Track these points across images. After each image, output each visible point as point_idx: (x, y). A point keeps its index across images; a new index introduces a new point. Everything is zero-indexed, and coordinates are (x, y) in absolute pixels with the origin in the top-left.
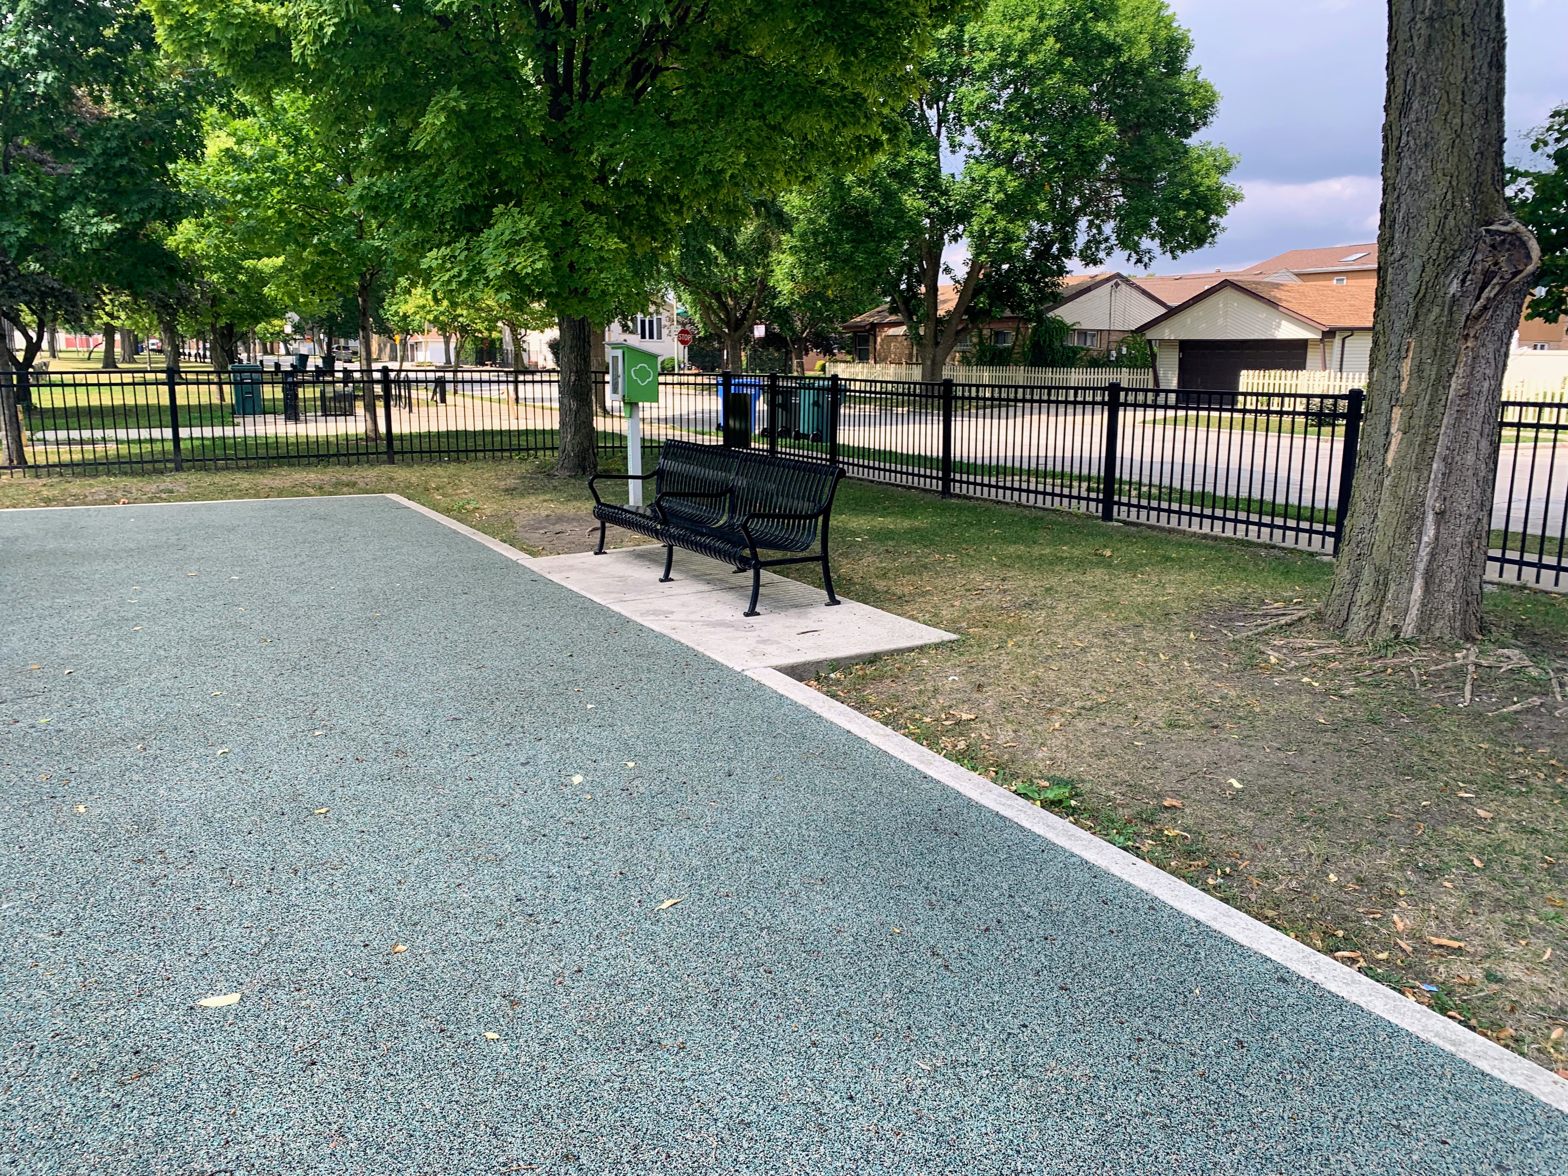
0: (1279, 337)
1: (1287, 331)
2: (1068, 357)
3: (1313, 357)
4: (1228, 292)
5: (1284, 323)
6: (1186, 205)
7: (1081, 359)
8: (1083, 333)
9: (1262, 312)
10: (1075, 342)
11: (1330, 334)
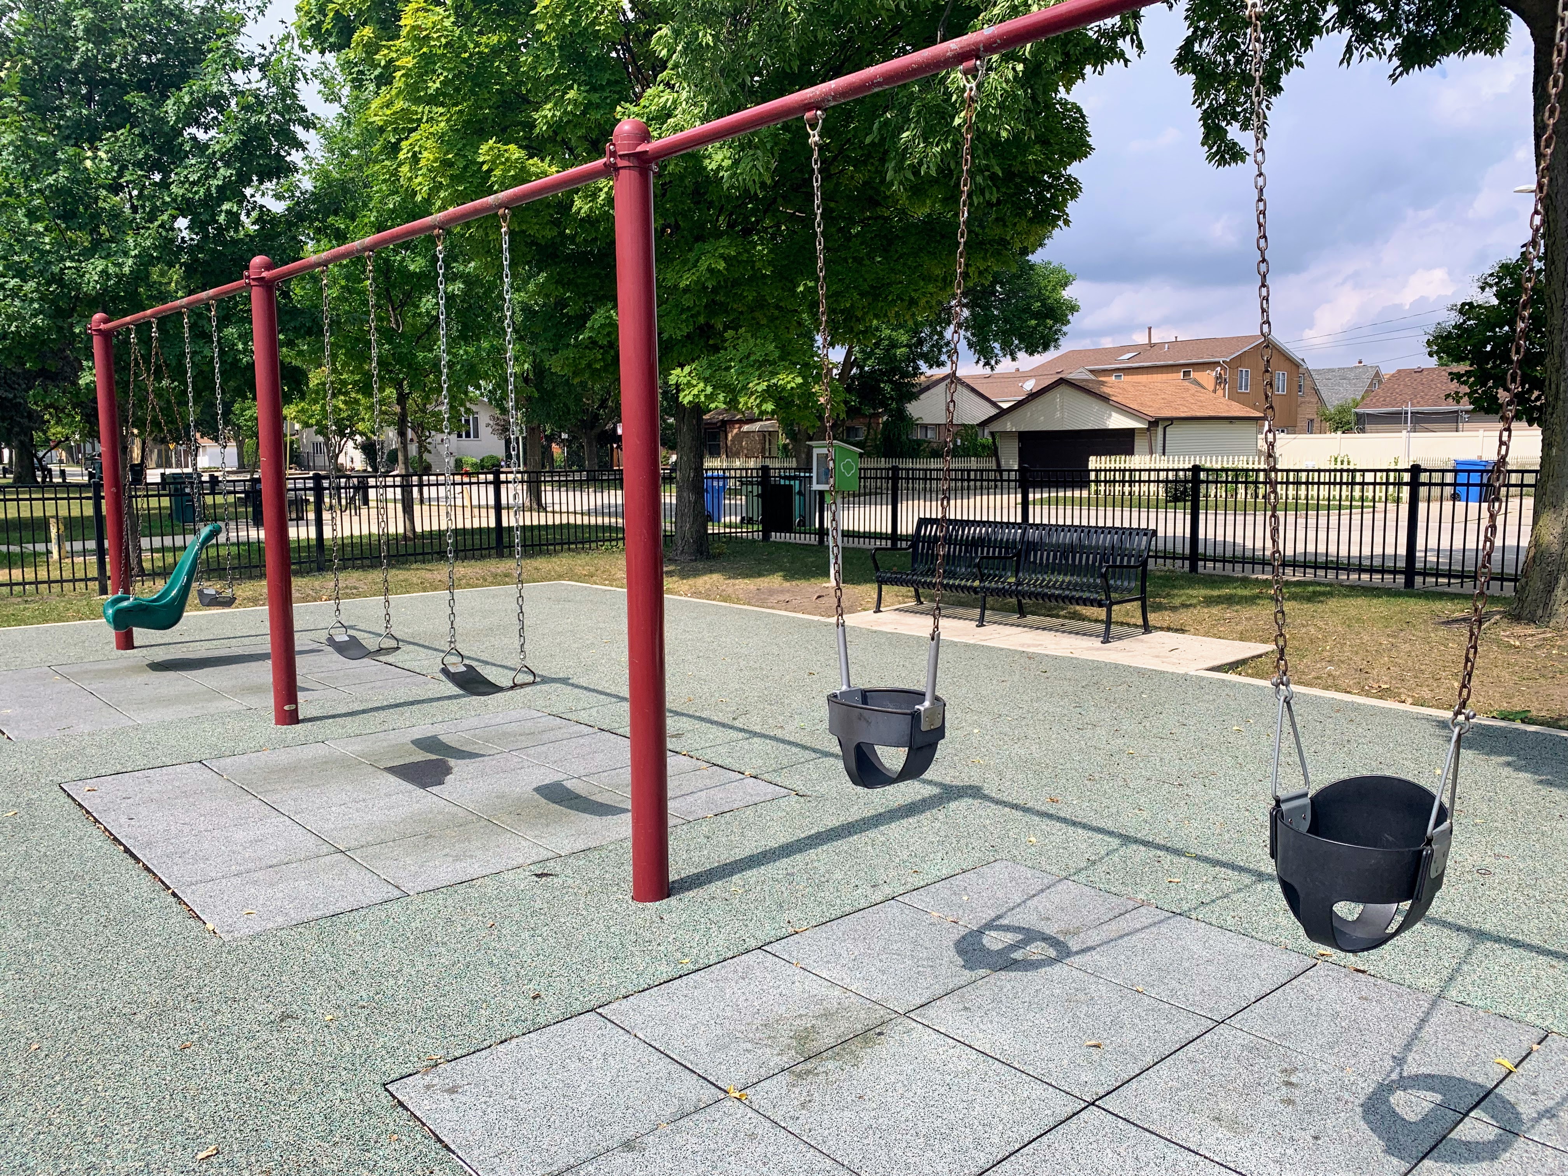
0: (1110, 427)
1: (1117, 421)
2: (914, 449)
3: (1140, 443)
4: (1063, 388)
5: (1114, 414)
6: (1036, 315)
7: (924, 450)
8: (925, 427)
9: (1096, 406)
10: (919, 435)
11: (1154, 423)
